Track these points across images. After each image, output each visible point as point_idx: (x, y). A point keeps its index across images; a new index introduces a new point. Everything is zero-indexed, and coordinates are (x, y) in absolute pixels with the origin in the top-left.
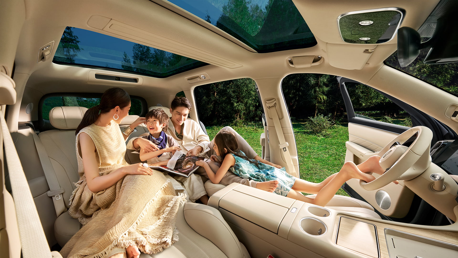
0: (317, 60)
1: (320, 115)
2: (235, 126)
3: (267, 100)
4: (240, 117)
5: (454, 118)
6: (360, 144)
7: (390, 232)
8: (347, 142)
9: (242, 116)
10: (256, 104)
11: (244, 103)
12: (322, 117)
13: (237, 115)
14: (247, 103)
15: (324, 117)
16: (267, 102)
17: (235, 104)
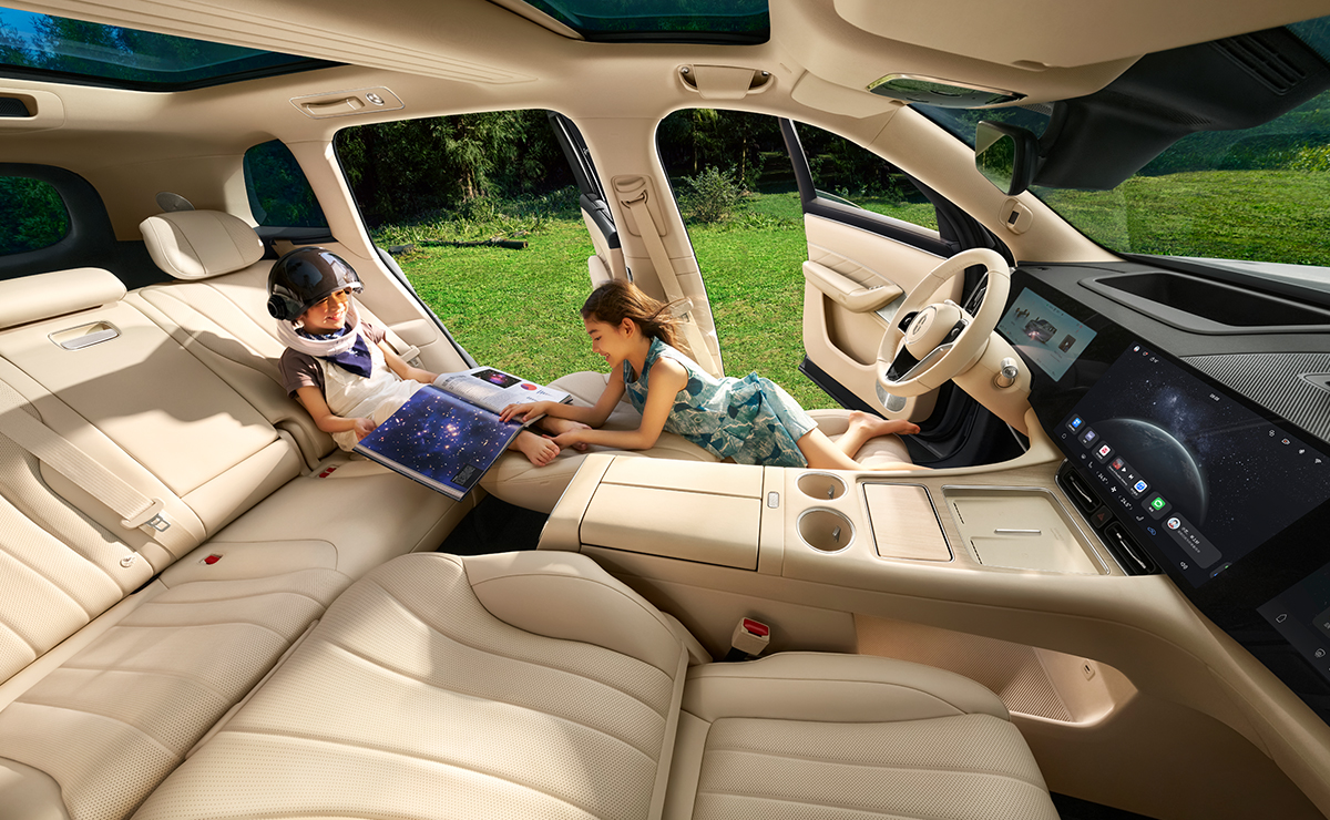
0: (759, 80)
1: (711, 168)
2: (466, 218)
3: (620, 184)
4: (477, 185)
5: (1011, 226)
6: (835, 267)
7: (950, 493)
8: (806, 264)
9: (485, 183)
10: (520, 139)
11: (479, 139)
12: (716, 175)
13: (465, 181)
14: (492, 137)
15: (720, 173)
16: (620, 188)
17: (452, 144)
